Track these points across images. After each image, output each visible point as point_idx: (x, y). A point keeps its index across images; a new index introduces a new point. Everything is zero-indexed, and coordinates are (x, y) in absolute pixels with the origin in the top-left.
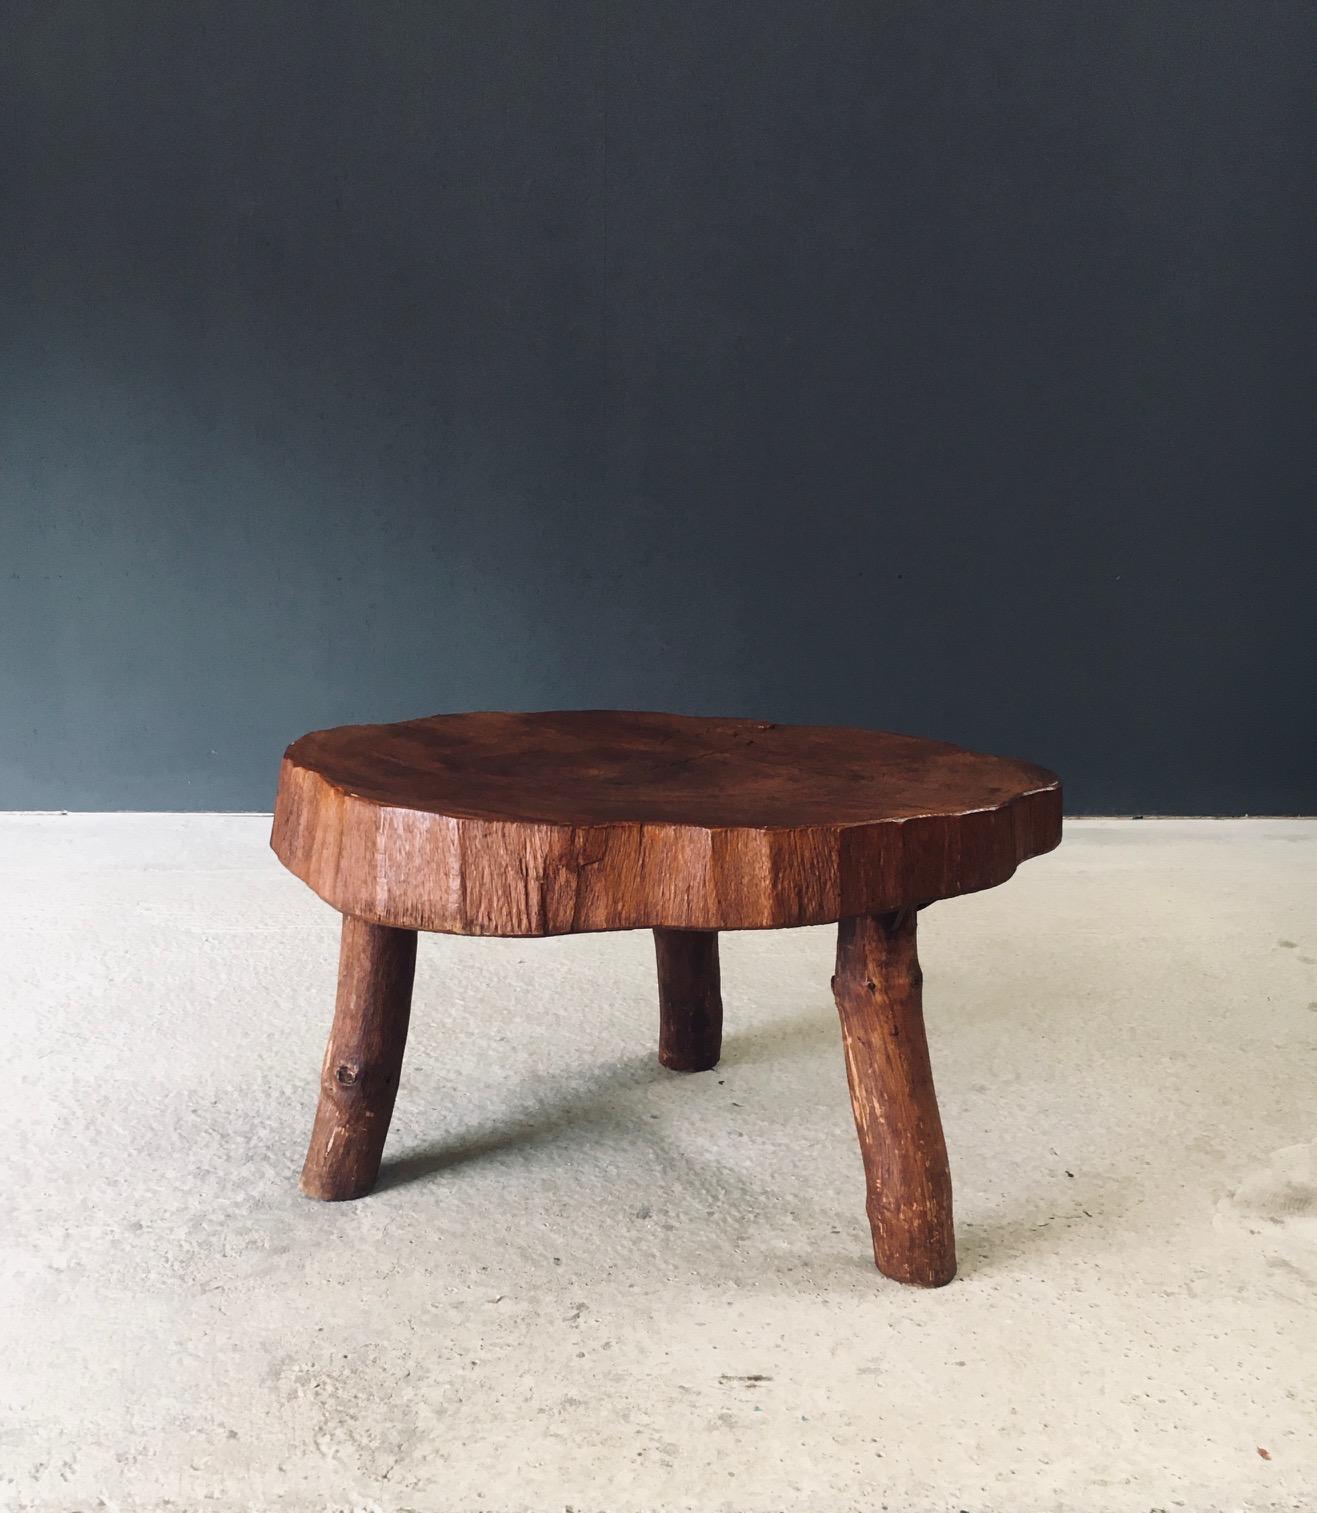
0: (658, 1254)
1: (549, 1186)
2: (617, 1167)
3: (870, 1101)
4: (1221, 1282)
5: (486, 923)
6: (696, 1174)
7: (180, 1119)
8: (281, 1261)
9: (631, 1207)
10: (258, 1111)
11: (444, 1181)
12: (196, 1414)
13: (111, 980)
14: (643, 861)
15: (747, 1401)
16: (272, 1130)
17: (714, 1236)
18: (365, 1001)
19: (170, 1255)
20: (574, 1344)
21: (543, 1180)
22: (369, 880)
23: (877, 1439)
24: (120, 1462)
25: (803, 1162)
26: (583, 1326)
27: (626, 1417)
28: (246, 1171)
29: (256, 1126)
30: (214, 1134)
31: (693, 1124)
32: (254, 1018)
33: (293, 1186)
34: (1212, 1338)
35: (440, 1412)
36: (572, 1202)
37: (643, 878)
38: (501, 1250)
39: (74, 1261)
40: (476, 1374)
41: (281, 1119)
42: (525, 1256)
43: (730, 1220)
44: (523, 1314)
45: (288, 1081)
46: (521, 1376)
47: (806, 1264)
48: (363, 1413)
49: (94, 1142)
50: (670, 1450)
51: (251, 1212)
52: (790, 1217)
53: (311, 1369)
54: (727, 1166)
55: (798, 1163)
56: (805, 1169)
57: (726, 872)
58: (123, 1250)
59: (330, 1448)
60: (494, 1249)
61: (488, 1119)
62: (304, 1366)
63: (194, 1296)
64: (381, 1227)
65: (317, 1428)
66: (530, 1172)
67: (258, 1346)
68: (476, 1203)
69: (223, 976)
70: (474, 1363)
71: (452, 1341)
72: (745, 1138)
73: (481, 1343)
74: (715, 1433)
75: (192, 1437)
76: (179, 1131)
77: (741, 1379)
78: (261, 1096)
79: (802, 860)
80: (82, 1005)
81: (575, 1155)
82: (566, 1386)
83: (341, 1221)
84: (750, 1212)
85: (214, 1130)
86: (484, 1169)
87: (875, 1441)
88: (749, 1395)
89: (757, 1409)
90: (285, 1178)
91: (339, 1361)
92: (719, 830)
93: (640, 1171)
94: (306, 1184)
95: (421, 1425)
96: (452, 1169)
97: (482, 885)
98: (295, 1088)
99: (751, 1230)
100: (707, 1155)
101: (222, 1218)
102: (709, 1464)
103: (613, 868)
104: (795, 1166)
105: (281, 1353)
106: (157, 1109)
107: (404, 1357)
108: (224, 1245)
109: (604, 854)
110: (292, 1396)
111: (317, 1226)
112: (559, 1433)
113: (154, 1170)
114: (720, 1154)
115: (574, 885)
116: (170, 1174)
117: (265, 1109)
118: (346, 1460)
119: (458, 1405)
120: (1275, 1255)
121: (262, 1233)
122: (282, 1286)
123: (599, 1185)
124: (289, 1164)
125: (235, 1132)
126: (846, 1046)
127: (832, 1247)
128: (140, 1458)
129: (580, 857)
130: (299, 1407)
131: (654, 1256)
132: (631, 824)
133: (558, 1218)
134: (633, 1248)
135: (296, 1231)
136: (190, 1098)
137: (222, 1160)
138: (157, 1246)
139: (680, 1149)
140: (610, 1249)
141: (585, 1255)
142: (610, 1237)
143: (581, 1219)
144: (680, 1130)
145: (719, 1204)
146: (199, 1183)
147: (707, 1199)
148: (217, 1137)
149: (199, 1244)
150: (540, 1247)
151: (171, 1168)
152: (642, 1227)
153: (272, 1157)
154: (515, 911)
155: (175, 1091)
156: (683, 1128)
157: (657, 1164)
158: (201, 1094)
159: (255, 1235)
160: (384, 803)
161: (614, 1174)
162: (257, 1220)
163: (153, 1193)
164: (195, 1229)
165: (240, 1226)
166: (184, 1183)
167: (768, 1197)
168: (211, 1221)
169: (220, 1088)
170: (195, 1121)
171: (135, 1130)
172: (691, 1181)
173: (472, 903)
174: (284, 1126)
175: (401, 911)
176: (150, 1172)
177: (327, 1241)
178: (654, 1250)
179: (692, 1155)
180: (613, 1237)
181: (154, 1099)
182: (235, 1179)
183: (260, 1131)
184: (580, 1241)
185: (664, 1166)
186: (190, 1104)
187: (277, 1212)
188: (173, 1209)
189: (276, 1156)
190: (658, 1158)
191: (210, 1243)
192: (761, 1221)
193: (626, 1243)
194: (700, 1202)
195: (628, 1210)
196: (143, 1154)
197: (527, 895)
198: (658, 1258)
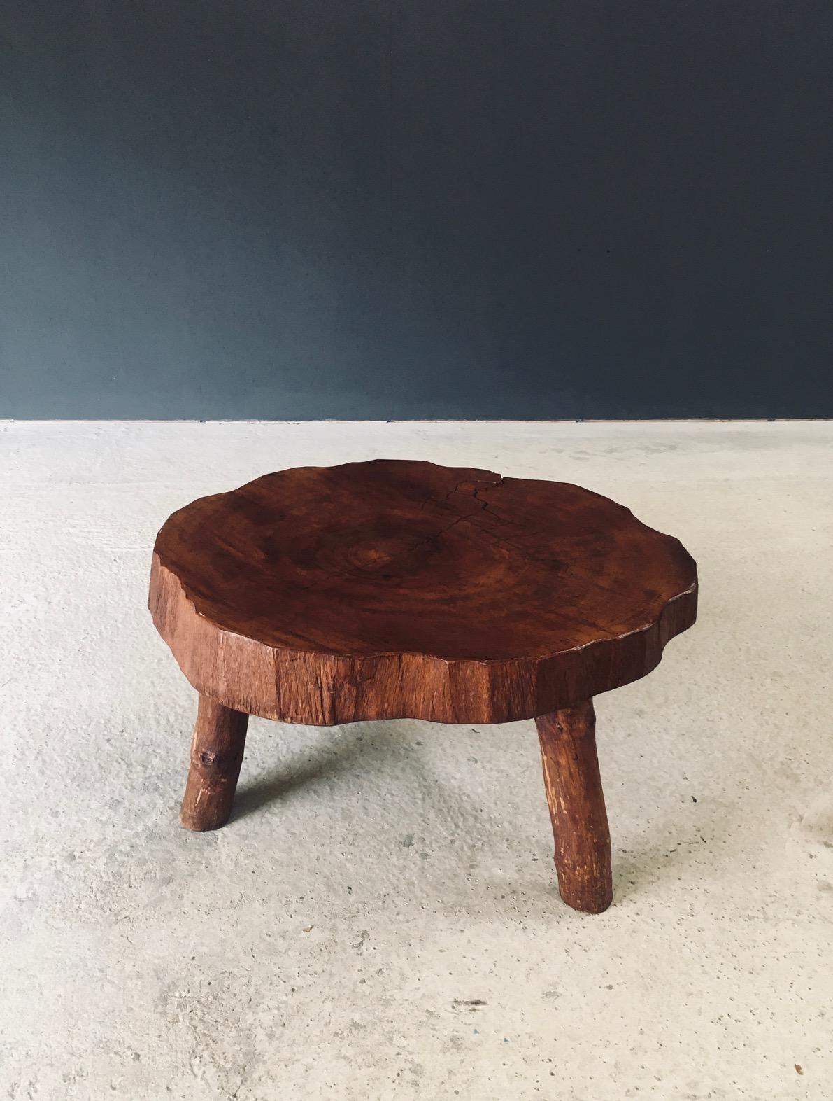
0: (416, 882)
1: (347, 816)
2: (392, 795)
3: (558, 799)
4: (786, 906)
5: (295, 716)
6: (445, 802)
7: (99, 749)
8: (166, 890)
9: (401, 835)
10: (152, 740)
11: (276, 811)
12: (114, 1038)
13: (50, 603)
14: (402, 677)
15: (470, 1025)
16: (161, 759)
17: (454, 864)
18: (218, 713)
19: (94, 886)
20: (359, 971)
21: (342, 809)
22: (214, 676)
23: (552, 1059)
24: (65, 1082)
25: (517, 789)
26: (365, 953)
27: (391, 1039)
28: (143, 801)
29: (151, 754)
30: (122, 763)
31: (444, 750)
32: (148, 642)
33: (176, 817)
34: (775, 959)
35: (271, 1036)
36: (361, 831)
37: (402, 688)
38: (313, 879)
39: (31, 891)
40: (293, 1001)
41: (166, 747)
42: (329, 887)
43: (465, 848)
44: (327, 943)
45: (172, 708)
46: (323, 1002)
47: (514, 892)
48: (222, 1037)
49: (42, 772)
50: (417, 1070)
51: (147, 842)
52: (506, 845)
53: (186, 994)
54: (466, 792)
55: (513, 790)
56: (518, 797)
57: (459, 688)
58: (63, 881)
59: (199, 1070)
60: (308, 879)
61: (307, 747)
62: (182, 992)
63: (110, 927)
64: (233, 856)
65: (191, 1052)
66: (333, 800)
67: (152, 973)
68: (297, 832)
69: (127, 598)
70: (293, 990)
71: (279, 968)
72: (479, 765)
73: (298, 970)
74: (448, 1054)
75: (111, 1058)
76: (98, 761)
77: (466, 1003)
78: (153, 723)
79: (511, 682)
80: (30, 629)
81: (365, 784)
82: (352, 1011)
83: (208, 852)
84: (479, 839)
85: (122, 759)
86: (302, 798)
87: (550, 1060)
88: (469, 1018)
89: (476, 1031)
90: (170, 809)
91: (205, 990)
92: (454, 662)
93: (406, 799)
94: (184, 820)
95: (259, 1048)
96: (281, 799)
97: (291, 692)
98: (176, 714)
99: (479, 858)
100: (453, 782)
101: (128, 848)
102: (443, 1083)
103: (381, 682)
104: (511, 793)
105: (168, 980)
106: (83, 737)
107: (248, 983)
108: (130, 876)
109: (375, 674)
110: (175, 1021)
111: (191, 856)
112: (347, 1055)
113: (82, 801)
114: (462, 780)
115: (354, 693)
116: (94, 805)
117: (156, 739)
118: (210, 1081)
119: (281, 1028)
120: (824, 878)
121: (154, 862)
122: (168, 916)
123: (379, 813)
124: (172, 793)
125: (136, 762)
126: (543, 760)
127: (531, 874)
128: (78, 1078)
129: (358, 677)
130: (180, 1031)
131: (413, 884)
132: (393, 653)
133: (351, 847)
134: (400, 876)
135: (177, 862)
136: (105, 726)
137: (127, 790)
138: (85, 877)
139: (435, 776)
140: (384, 878)
141: (369, 884)
142: (385, 865)
143: (367, 848)
144: (436, 757)
145: (459, 831)
146: (113, 814)
147: (451, 827)
148: (124, 766)
149: (114, 875)
150: (339, 876)
151: (94, 798)
152: (407, 855)
153: (161, 786)
154: (314, 710)
155: (95, 720)
156: (438, 755)
157: (419, 792)
158: (113, 723)
159: (150, 866)
160: (222, 627)
161: (390, 802)
162: (152, 851)
163: (82, 824)
164: (110, 860)
165: (140, 856)
166: (102, 813)
167: (491, 824)
168: (121, 851)
169: (125, 716)
170: (109, 750)
171: (69, 761)
172: (442, 808)
173: (284, 703)
174: (169, 754)
175: (236, 701)
176: (80, 802)
177: (198, 871)
178: (414, 878)
179: (443, 782)
180: (387, 865)
181: (82, 728)
182: (136, 809)
183: (153, 760)
184: (365, 870)
185: (424, 794)
186: (106, 733)
187: (165, 842)
188: (95, 839)
189: (164, 786)
190: (420, 786)
191: (120, 875)
192: (486, 849)
193: (396, 871)
194: (447, 829)
195: (398, 838)
196: (75, 784)
197: (322, 700)
198: (416, 886)
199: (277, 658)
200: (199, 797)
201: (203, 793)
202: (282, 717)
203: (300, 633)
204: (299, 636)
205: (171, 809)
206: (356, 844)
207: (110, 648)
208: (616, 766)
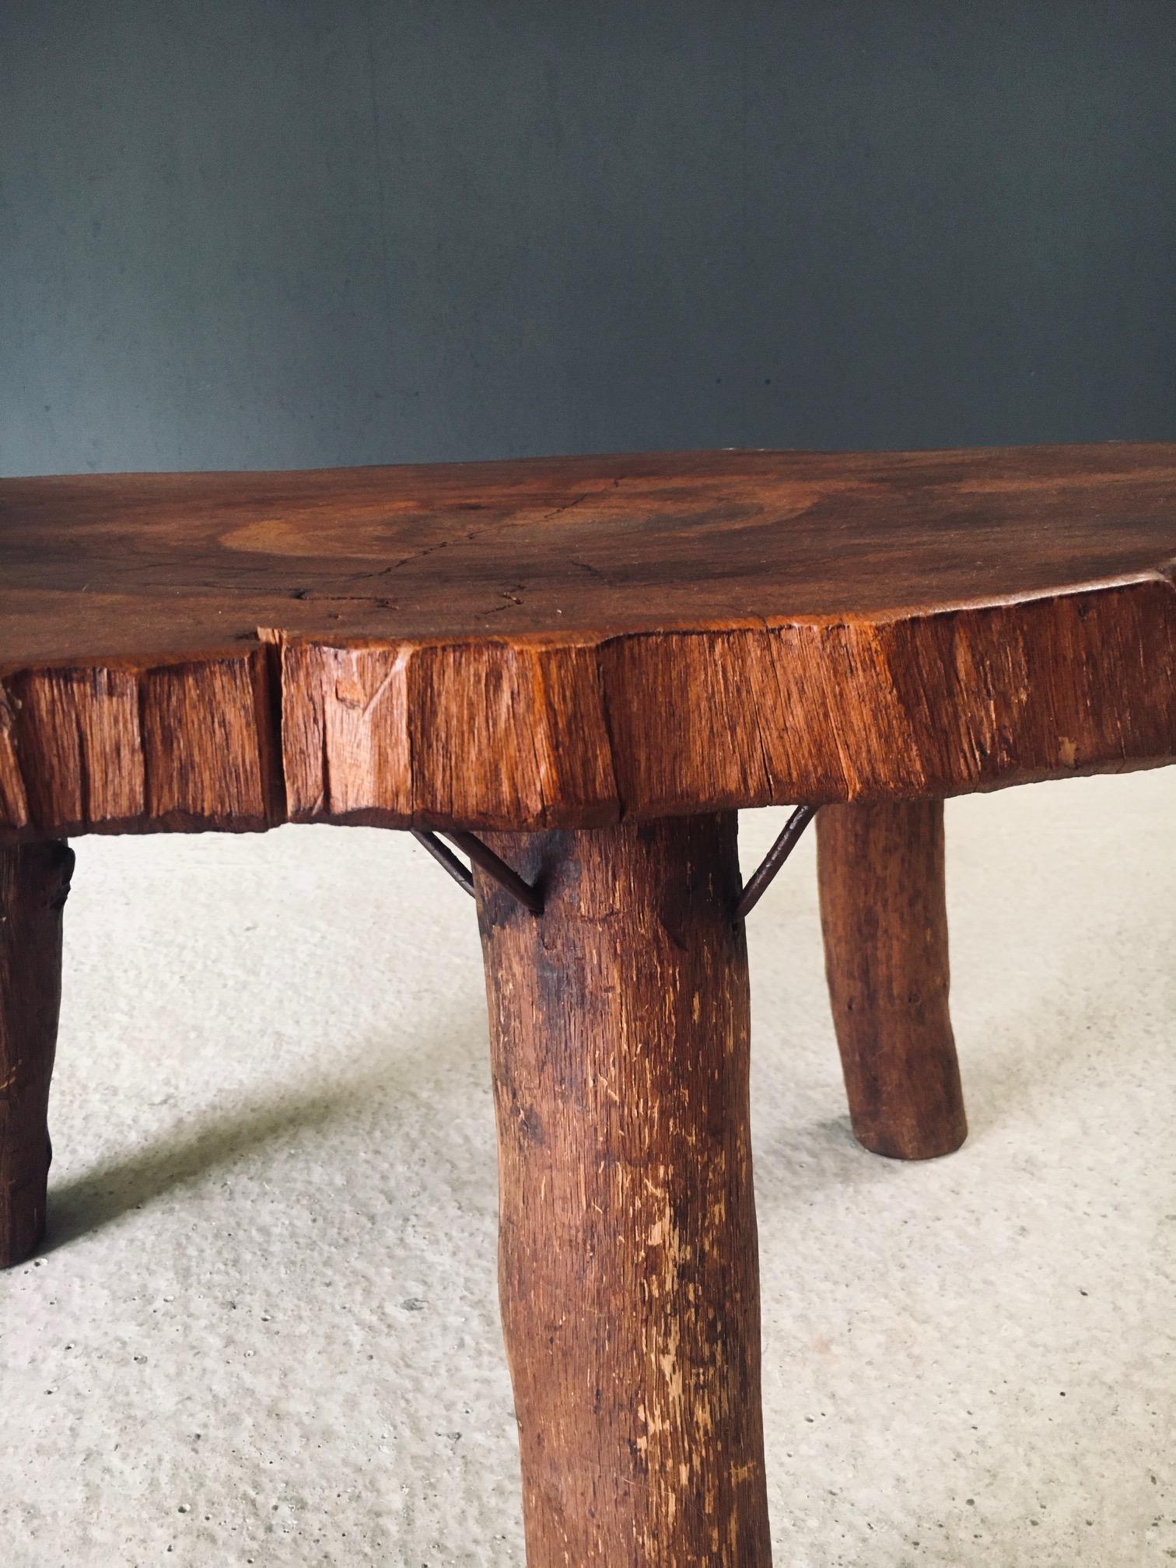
139: (456, 1417)
144: (462, 1345)
156: (468, 1339)
157: (395, 1483)
161: (288, 1538)
172: (472, 1548)
179: (479, 1437)
185: (411, 1495)
190: (398, 1460)
208: (1019, 1332)
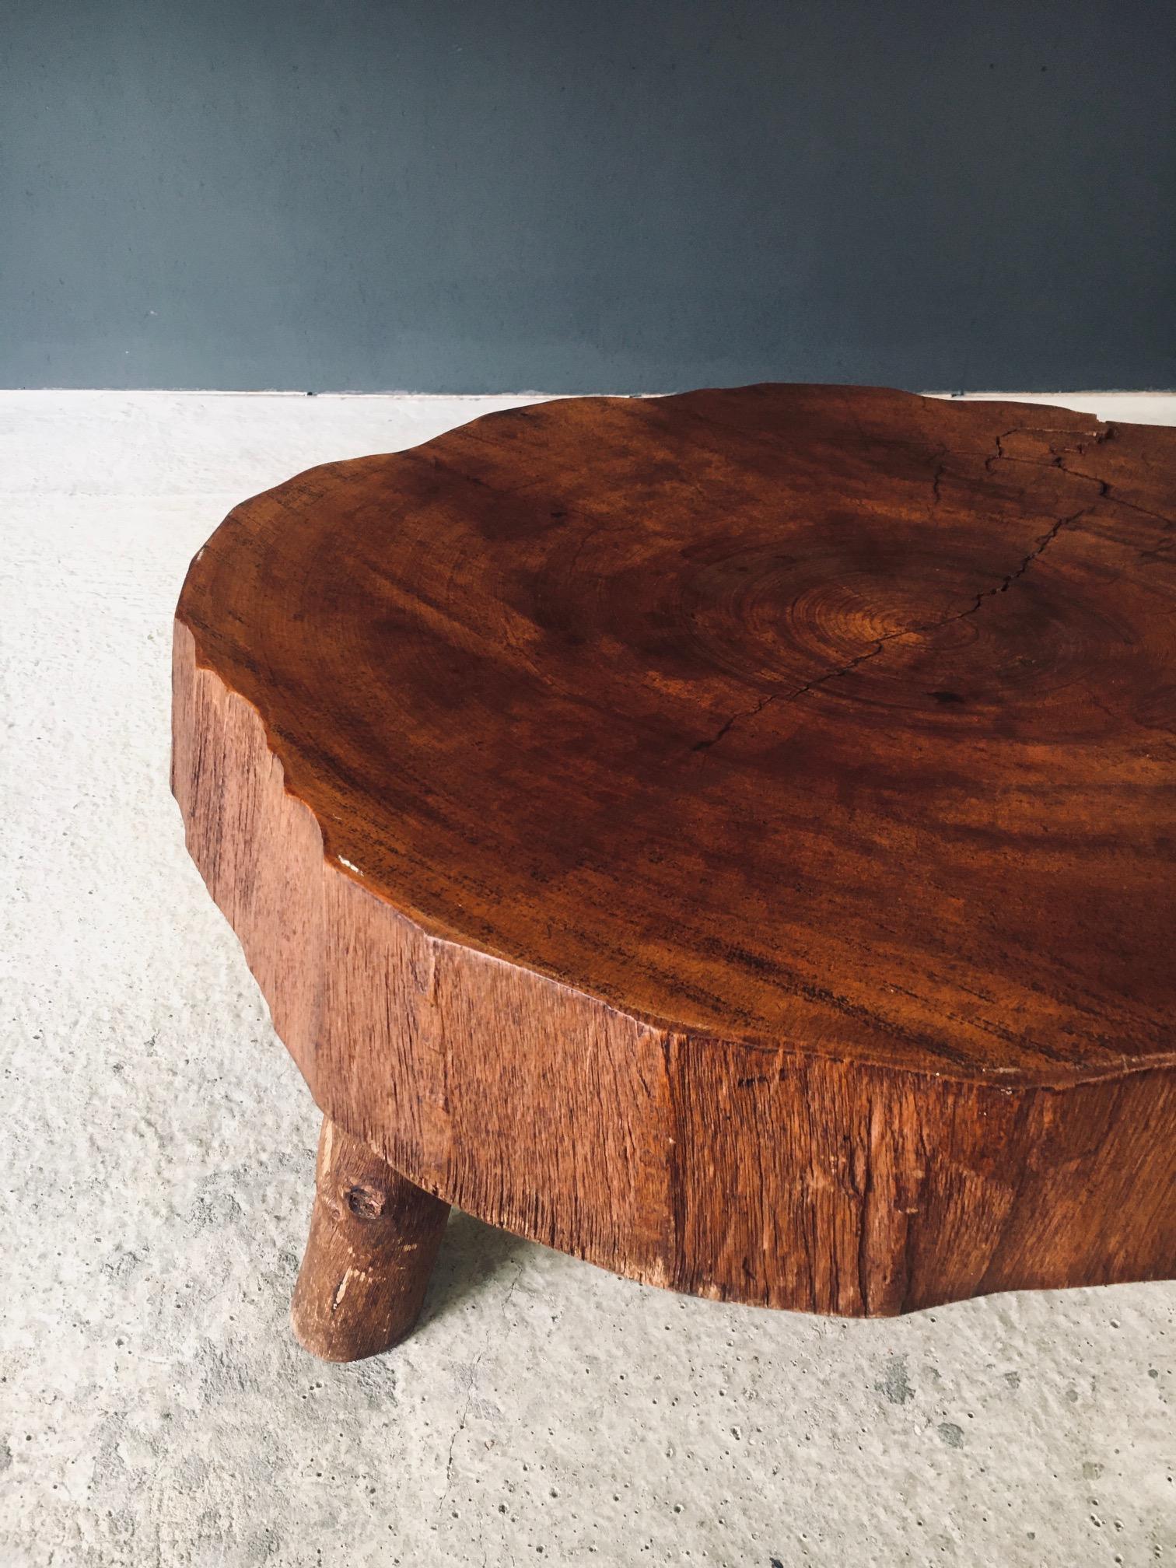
0: (955, 1535)
7: (94, 1093)
9: (873, 1358)
10: (222, 1064)
11: (538, 1283)
16: (245, 1124)
17: (1037, 1461)
28: (198, 1255)
29: (218, 1108)
30: (149, 1132)
33: (281, 1311)
36: (767, 1347)
38: (671, 1531)
41: (256, 1086)
43: (1054, 1405)
51: (207, 1399)
52: (1154, 1388)
60: (656, 1532)
64: (441, 1445)
68: (602, 1357)
76: (90, 1129)
78: (225, 1016)
83: (370, 1430)
84: (1080, 1372)
85: (149, 1124)
94: (303, 1328)
97: (729, 1197)
99: (1099, 1438)
101: (156, 1423)
103: (1117, 1166)
106: (57, 1060)
111: (328, 1448)
113: (42, 1257)
116: (70, 1269)
117: (232, 1060)
121: (225, 1476)
124: (271, 1226)
125: (183, 1130)
129: (1034, 1153)
133: (753, 1405)
134: (907, 1513)
135: (288, 1471)
136: (113, 1029)
137: (158, 1221)
138: (34, 1532)
140: (865, 1519)
141: (827, 1546)
142: (855, 1471)
143: (794, 1408)
145: (1018, 1342)
146: (118, 1300)
147: (993, 1327)
148: (154, 1145)
149: (114, 1528)
150: (737, 1517)
151: (72, 1248)
152: (905, 1432)
153: (244, 1206)
154: (823, 1264)
155: (89, 1013)
158: (131, 1019)
159: (216, 1488)
160: (433, 922)
162: (220, 1431)
163: (37, 1336)
164: (106, 1467)
165: (186, 1453)
166: (91, 1298)
167: (1093, 1314)
168: (134, 1433)
169: (161, 1000)
170: (118, 1097)
171: (19, 1131)
173: (700, 1234)
174: (264, 1106)
175: (493, 1195)
176: (35, 1262)
177: (347, 1505)
178: (947, 1521)
180: (862, 1473)
181: (56, 1034)
182: (180, 1285)
183: (225, 1122)
184: (808, 1492)
186: (112, 1047)
187: (254, 1400)
188: (68, 1390)
189: (252, 1205)
191: (131, 1523)
192: (1108, 1404)
193: (893, 1498)
194: (985, 1337)
195: (870, 1374)
196: (29, 1201)
197: (863, 1232)
198: (960, 1552)
199: (682, 1070)
200: (343, 1288)
201: (353, 1281)
202: (686, 1281)
203: (757, 949)
204: (759, 966)
205: (269, 1280)
206: (764, 1396)
207: (134, 826)
